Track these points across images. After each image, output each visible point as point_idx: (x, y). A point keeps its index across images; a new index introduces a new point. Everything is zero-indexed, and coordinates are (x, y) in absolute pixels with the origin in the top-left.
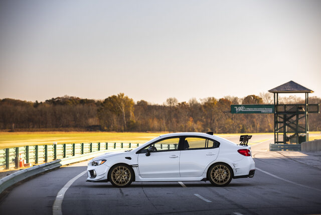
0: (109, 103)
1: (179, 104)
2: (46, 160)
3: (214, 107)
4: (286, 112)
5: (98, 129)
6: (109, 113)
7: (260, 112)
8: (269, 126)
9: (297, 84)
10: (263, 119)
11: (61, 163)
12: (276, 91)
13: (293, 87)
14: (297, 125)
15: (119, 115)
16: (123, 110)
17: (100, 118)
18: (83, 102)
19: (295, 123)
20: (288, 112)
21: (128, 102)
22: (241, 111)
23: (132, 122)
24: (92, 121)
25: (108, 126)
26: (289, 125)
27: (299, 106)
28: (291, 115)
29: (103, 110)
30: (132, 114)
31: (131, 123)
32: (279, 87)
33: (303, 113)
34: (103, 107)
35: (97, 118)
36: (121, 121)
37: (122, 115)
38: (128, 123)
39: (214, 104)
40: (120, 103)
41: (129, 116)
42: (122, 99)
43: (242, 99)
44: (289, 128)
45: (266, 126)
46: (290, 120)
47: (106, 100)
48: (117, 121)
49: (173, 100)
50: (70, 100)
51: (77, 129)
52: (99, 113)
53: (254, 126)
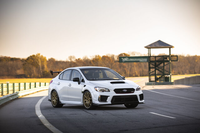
0: (31, 60)
1: (76, 60)
2: (14, 92)
3: (99, 61)
4: (156, 61)
5: (23, 77)
6: (31, 66)
7: (139, 61)
8: (135, 73)
9: (163, 42)
10: (131, 68)
11: (19, 94)
12: (149, 47)
13: (160, 44)
14: (164, 69)
15: (37, 67)
16: (40, 64)
17: (25, 70)
18: (12, 59)
19: (163, 68)
20: (158, 61)
21: (43, 59)
22: (126, 61)
23: (46, 71)
24: (19, 72)
25: (30, 75)
26: (158, 70)
27: (165, 57)
28: (159, 63)
29: (27, 64)
30: (46, 66)
31: (46, 73)
32: (152, 44)
33: (168, 61)
34: (26, 63)
35: (23, 70)
36: (38, 72)
37: (39, 67)
38: (43, 72)
39: (99, 59)
40: (38, 60)
41: (44, 68)
42: (38, 57)
43: (117, 56)
44: (159, 72)
45: (134, 72)
46: (159, 66)
47: (28, 58)
48: (36, 71)
49: (73, 57)
50: (4, 58)
51: (9, 77)
52: (24, 66)
53: (125, 73)
